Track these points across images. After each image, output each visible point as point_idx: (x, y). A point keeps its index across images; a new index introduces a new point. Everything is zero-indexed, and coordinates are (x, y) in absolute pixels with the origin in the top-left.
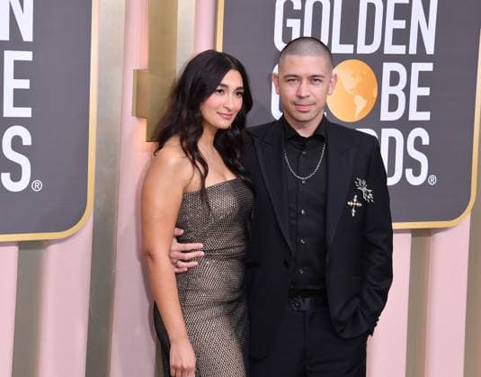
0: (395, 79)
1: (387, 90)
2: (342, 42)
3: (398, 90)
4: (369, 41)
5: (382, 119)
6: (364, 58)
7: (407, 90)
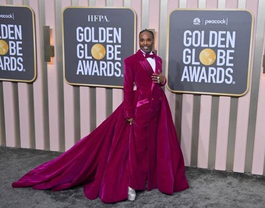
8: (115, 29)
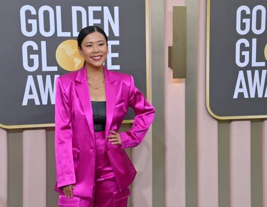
8: (106, 9)
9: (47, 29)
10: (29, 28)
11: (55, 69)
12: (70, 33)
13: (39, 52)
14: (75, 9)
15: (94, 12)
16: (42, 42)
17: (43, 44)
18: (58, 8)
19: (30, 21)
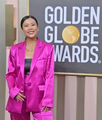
0: (85, 31)
1: (83, 35)
2: (67, 20)
3: (87, 35)
4: (76, 20)
5: (81, 43)
6: (75, 25)
7: (90, 35)
9: (58, 19)
10: (49, 19)
11: (61, 42)
12: (71, 22)
13: (53, 32)
14: (74, 8)
15: (85, 10)
16: (55, 27)
17: (56, 27)
18: (65, 8)
19: (50, 15)
